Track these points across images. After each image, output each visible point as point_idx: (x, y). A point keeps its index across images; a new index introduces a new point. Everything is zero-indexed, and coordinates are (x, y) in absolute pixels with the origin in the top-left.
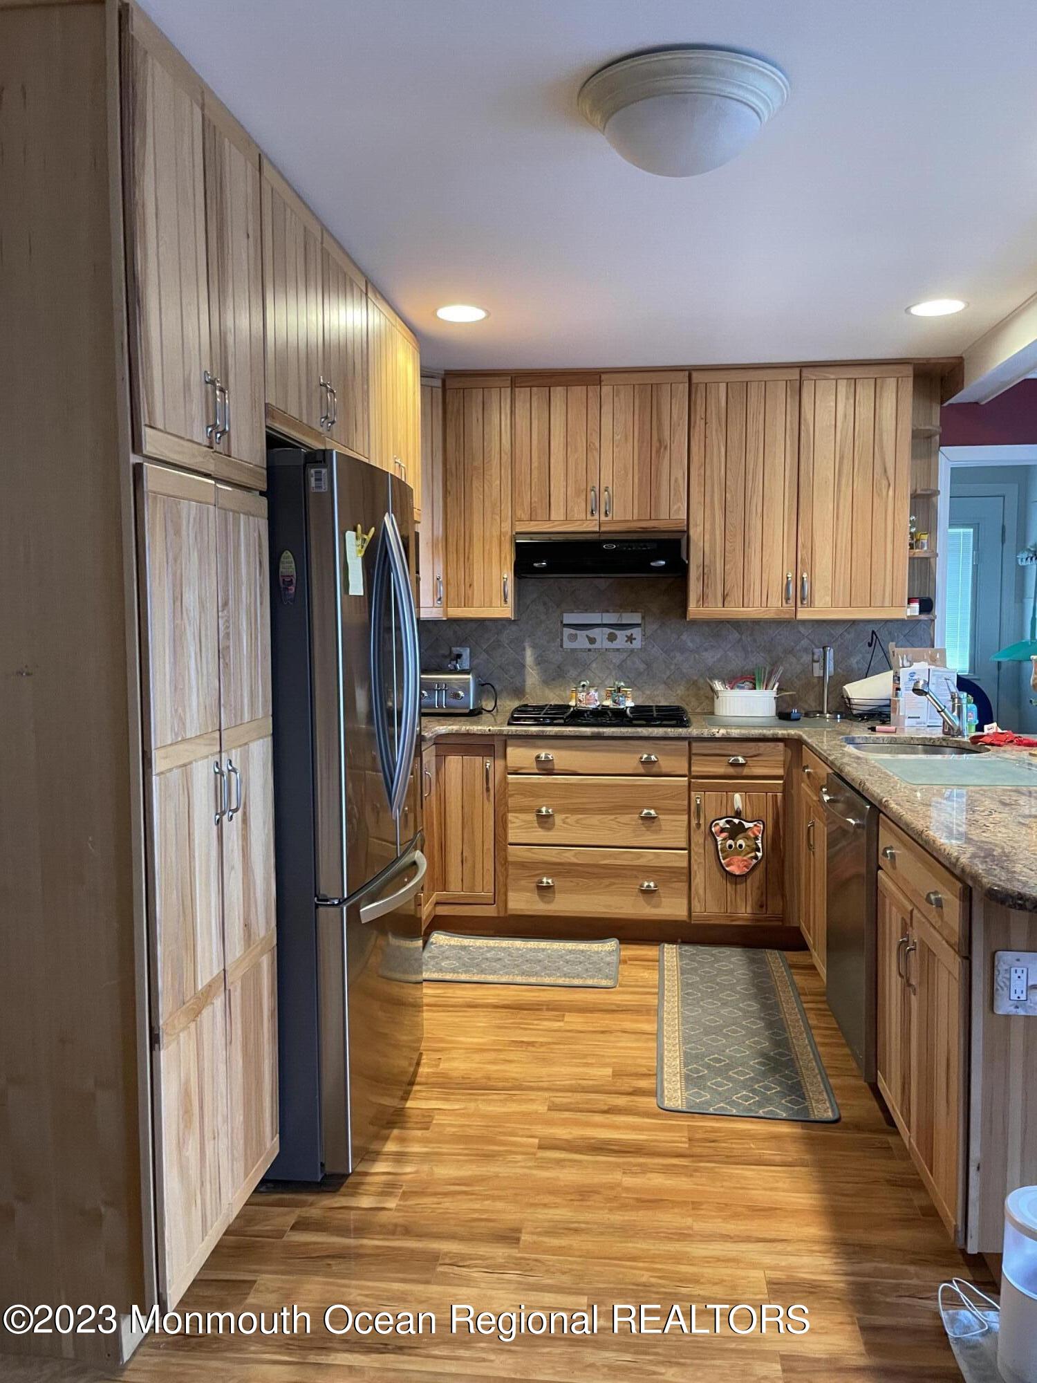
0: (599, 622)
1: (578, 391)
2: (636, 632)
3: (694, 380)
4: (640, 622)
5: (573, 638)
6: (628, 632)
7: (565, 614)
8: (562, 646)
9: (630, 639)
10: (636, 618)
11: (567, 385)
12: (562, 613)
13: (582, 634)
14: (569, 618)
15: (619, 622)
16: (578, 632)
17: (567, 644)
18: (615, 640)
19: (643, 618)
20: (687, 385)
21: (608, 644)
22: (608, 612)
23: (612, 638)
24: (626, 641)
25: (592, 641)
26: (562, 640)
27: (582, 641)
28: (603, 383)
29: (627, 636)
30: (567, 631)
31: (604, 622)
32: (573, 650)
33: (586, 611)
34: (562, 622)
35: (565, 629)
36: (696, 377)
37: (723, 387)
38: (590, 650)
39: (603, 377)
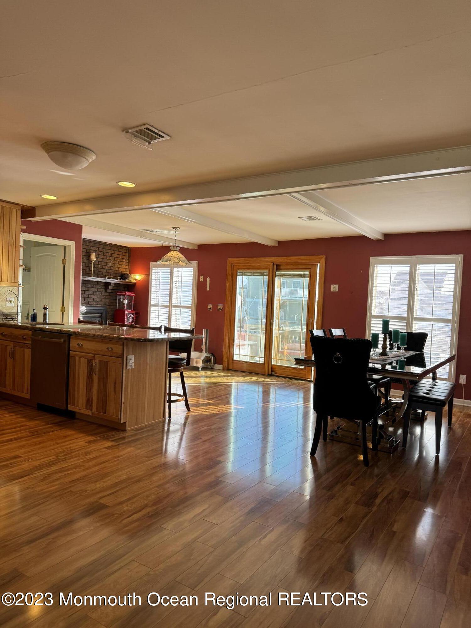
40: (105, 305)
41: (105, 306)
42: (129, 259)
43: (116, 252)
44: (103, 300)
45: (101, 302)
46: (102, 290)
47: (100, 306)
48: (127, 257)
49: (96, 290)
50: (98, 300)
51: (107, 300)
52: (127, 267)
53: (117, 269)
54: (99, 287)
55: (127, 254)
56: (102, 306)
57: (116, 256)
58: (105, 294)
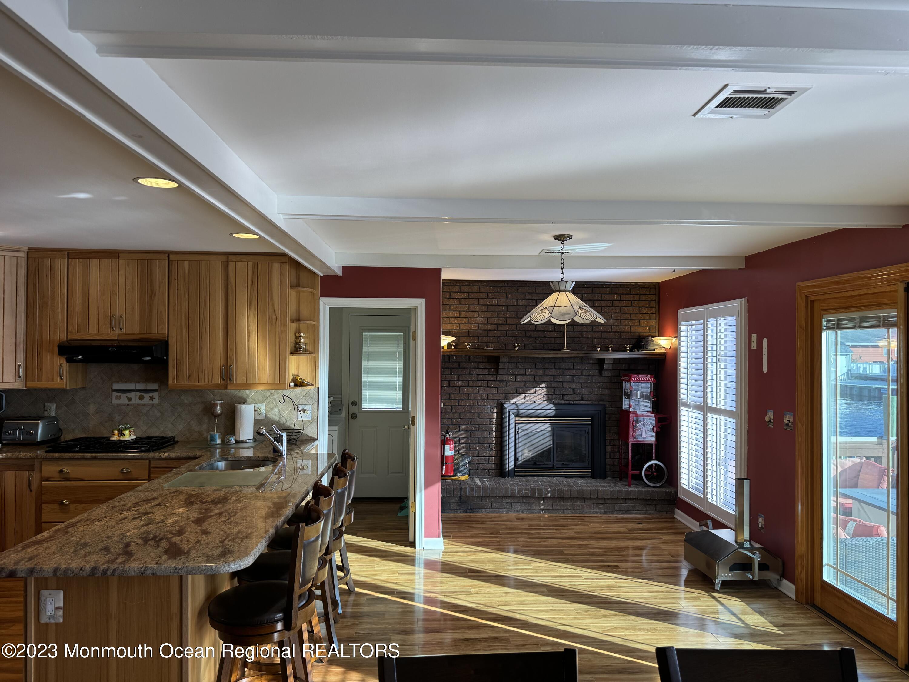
0: (134, 389)
1: (106, 262)
2: (156, 395)
3: (171, 259)
4: (157, 389)
5: (119, 398)
6: (151, 395)
7: (113, 384)
8: (111, 403)
9: (152, 398)
10: (155, 386)
11: (100, 258)
12: (112, 383)
13: (124, 396)
14: (116, 387)
15: (146, 389)
16: (121, 394)
17: (115, 402)
18: (143, 399)
19: (159, 386)
20: (167, 261)
21: (139, 402)
22: (139, 383)
23: (141, 398)
24: (150, 400)
25: (130, 399)
26: (112, 399)
27: (123, 400)
28: (120, 258)
29: (150, 397)
30: (115, 394)
31: (137, 389)
32: (119, 405)
33: (126, 382)
34: (112, 388)
35: (113, 393)
36: (172, 257)
37: (186, 263)
38: (128, 405)
39: (120, 255)
40: (601, 400)
41: (601, 403)
42: (657, 307)
43: (624, 297)
44: (596, 392)
45: (592, 395)
46: (591, 372)
47: (590, 402)
48: (653, 304)
49: (579, 372)
50: (584, 391)
51: (606, 392)
52: (653, 323)
53: (627, 329)
54: (586, 367)
55: (653, 297)
56: (594, 403)
57: (624, 304)
58: (601, 379)
